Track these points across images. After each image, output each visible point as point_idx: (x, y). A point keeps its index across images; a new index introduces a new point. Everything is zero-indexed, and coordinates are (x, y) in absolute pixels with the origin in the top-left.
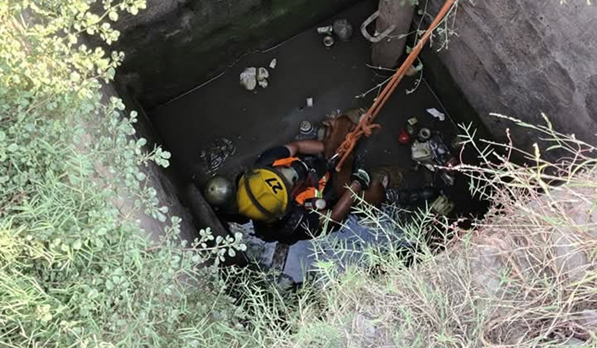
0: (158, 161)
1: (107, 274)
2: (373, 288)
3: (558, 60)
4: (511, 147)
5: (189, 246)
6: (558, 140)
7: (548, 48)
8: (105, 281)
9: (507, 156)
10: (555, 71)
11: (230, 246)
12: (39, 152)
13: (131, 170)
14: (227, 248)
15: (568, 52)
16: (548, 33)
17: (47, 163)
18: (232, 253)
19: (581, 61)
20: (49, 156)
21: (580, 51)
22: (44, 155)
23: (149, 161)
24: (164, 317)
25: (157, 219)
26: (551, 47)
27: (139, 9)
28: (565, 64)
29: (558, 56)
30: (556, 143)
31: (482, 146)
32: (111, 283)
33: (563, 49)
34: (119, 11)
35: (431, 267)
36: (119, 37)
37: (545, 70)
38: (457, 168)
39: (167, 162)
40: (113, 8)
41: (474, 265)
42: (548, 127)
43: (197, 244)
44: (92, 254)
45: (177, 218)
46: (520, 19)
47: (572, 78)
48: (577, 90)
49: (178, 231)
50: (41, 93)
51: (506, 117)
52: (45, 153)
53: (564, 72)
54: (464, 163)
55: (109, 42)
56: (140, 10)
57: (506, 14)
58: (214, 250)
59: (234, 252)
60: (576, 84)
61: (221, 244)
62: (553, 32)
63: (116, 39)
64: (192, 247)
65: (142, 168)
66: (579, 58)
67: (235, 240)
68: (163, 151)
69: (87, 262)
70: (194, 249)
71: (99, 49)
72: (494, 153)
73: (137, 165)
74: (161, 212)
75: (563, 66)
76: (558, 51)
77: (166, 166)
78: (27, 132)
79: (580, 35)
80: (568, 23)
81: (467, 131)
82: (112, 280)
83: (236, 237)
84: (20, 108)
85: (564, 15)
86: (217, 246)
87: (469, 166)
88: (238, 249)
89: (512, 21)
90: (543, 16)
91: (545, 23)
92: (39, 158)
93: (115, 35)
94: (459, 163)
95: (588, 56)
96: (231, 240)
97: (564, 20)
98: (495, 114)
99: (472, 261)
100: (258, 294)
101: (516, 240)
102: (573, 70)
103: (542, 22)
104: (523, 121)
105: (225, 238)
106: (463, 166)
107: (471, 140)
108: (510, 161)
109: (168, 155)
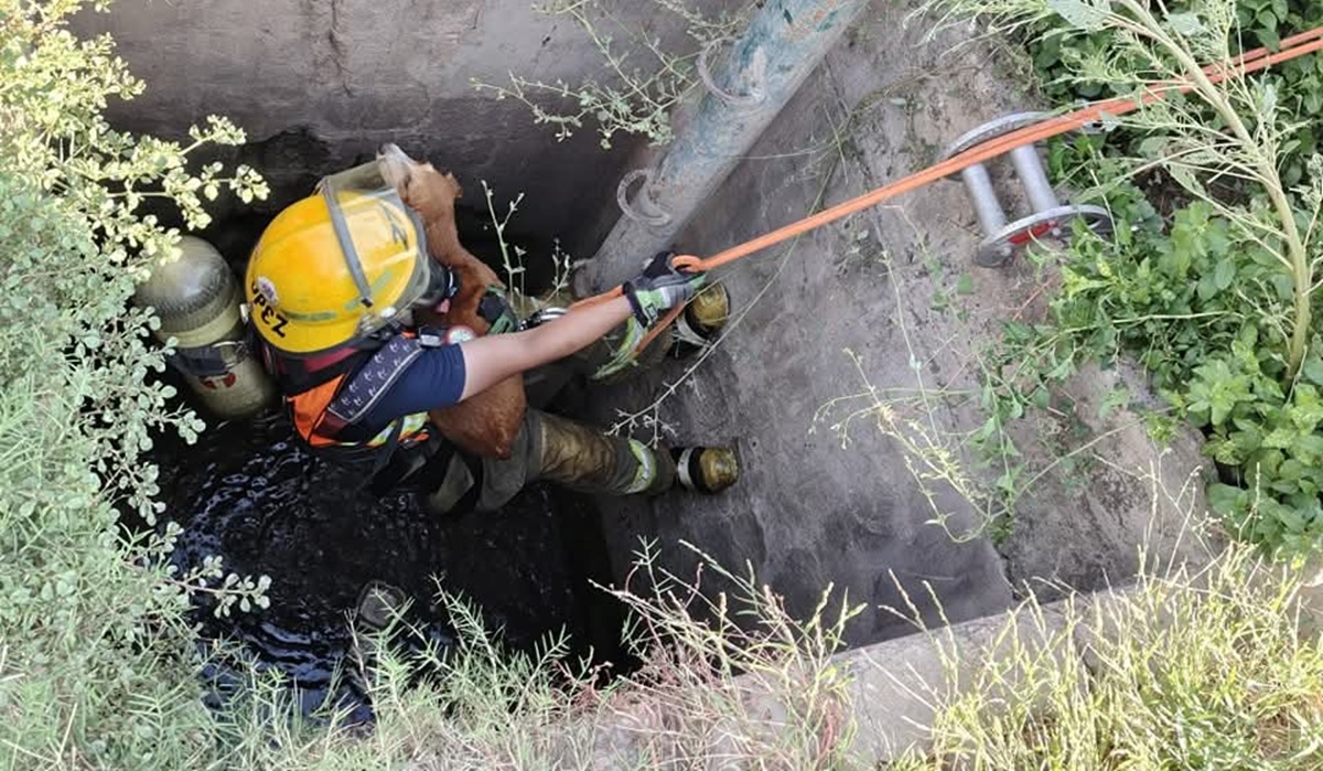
0: (183, 431)
1: (52, 573)
2: (447, 729)
3: (757, 512)
4: (695, 591)
5: (178, 576)
6: (756, 603)
7: (749, 489)
8: (43, 583)
9: (685, 600)
10: (746, 523)
11: (246, 594)
12: (20, 346)
13: (136, 427)
14: (240, 597)
15: (773, 505)
16: (756, 467)
17: (24, 367)
18: (245, 606)
19: (786, 523)
20: (32, 357)
21: (789, 508)
22: (24, 354)
23: (168, 425)
24: (108, 674)
25: (145, 519)
26: (754, 489)
27: (254, 196)
28: (764, 519)
29: (758, 507)
30: (752, 607)
31: (660, 577)
32: (51, 590)
33: (768, 498)
34: (224, 188)
35: (539, 723)
36: (209, 225)
37: (733, 518)
38: (619, 594)
39: (195, 436)
40: (216, 182)
41: (600, 738)
42: (749, 582)
43: (193, 577)
44: (39, 533)
45: (177, 526)
46: (725, 433)
47: (766, 541)
48: (767, 562)
49: (170, 548)
50: (56, 259)
51: (698, 551)
52: (27, 350)
53: (758, 531)
54: (630, 591)
55: (191, 226)
56: (255, 198)
57: (708, 421)
58: (218, 593)
59: (249, 606)
60: (769, 552)
61: (234, 587)
62: (763, 468)
63: (203, 227)
64: (183, 580)
65: (152, 431)
66: (786, 516)
67: (256, 586)
68: (196, 418)
69: (22, 544)
70: (184, 584)
71: (174, 232)
72: (670, 593)
73: (146, 425)
74: (154, 510)
75: (760, 522)
76: (760, 497)
77: (190, 442)
78: (11, 307)
79: (797, 486)
80: (787, 464)
81: (647, 548)
82: (54, 587)
83: (260, 584)
84: (14, 267)
85: (786, 451)
86: (225, 590)
87: (635, 597)
88: (257, 602)
89: (712, 434)
90: (758, 442)
91: (756, 452)
92: (13, 355)
93: (203, 220)
94: (623, 589)
95: (798, 518)
96: (251, 585)
97: (783, 457)
98: (686, 543)
99: (600, 731)
100: (273, 684)
101: (665, 721)
102: (771, 531)
103: (754, 449)
104: (720, 564)
105: (242, 580)
106: (628, 594)
107: (649, 563)
108: (687, 610)
109: (201, 426)
